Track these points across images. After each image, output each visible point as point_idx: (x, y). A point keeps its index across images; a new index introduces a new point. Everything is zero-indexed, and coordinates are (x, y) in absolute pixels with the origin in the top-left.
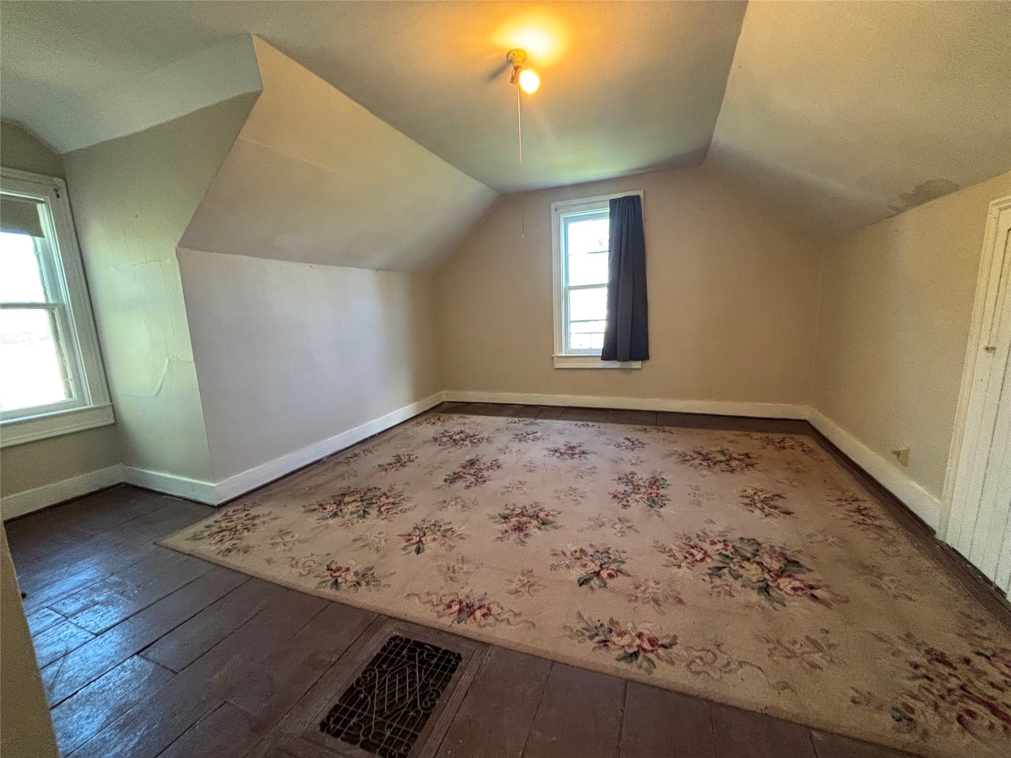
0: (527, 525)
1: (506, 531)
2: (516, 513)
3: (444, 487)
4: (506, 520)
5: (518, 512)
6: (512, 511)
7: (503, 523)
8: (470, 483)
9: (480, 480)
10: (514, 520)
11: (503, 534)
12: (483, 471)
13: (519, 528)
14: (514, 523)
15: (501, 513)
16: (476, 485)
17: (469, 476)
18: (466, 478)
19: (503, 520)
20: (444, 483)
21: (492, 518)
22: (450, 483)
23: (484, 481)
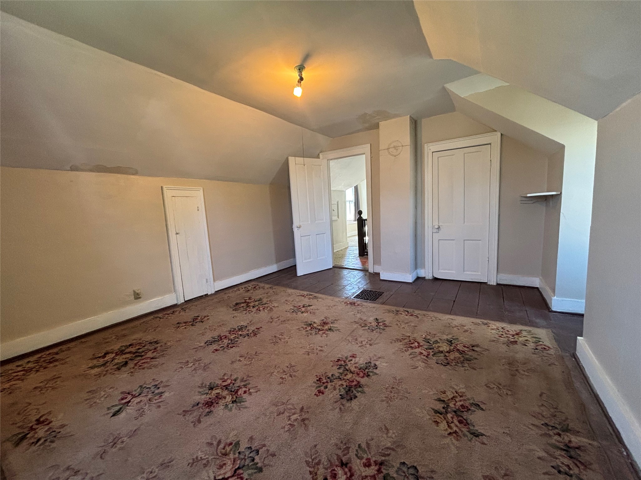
0: (320, 324)
1: (332, 323)
2: (323, 332)
3: (375, 358)
4: (330, 328)
5: (321, 331)
6: (324, 333)
7: (332, 327)
8: (352, 360)
9: (343, 362)
10: (326, 327)
11: (334, 322)
12: (337, 375)
13: (325, 323)
14: (326, 326)
15: (332, 332)
16: (346, 358)
17: (353, 369)
18: (356, 367)
19: (332, 328)
20: (377, 363)
21: (338, 330)
22: (370, 362)
23: (339, 360)
